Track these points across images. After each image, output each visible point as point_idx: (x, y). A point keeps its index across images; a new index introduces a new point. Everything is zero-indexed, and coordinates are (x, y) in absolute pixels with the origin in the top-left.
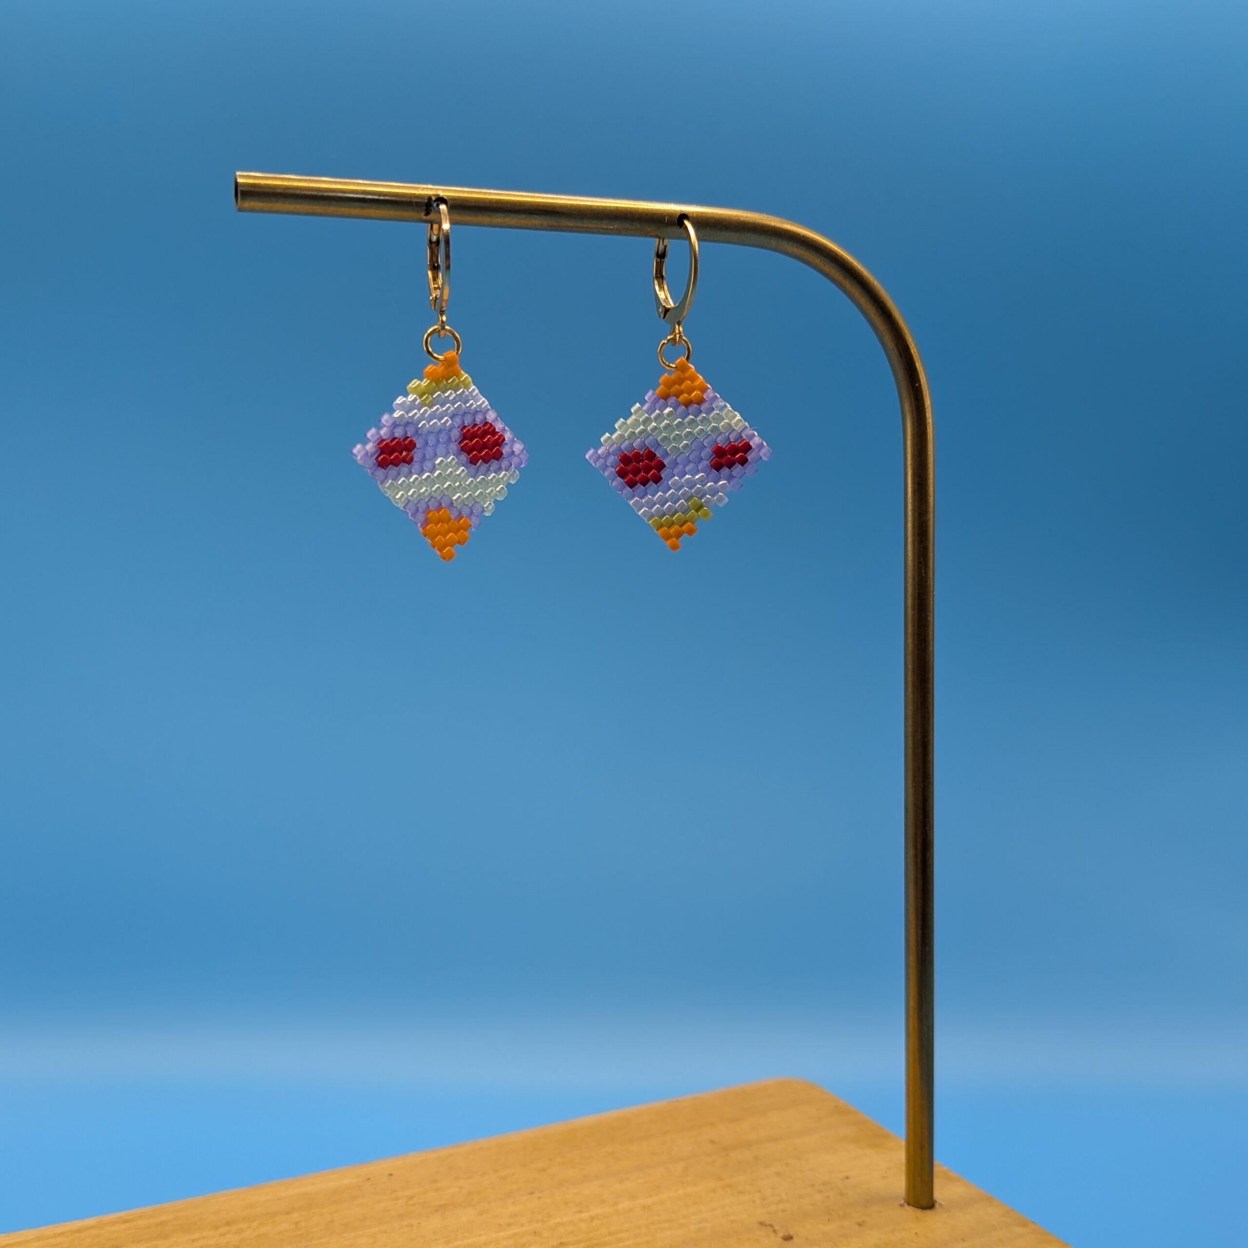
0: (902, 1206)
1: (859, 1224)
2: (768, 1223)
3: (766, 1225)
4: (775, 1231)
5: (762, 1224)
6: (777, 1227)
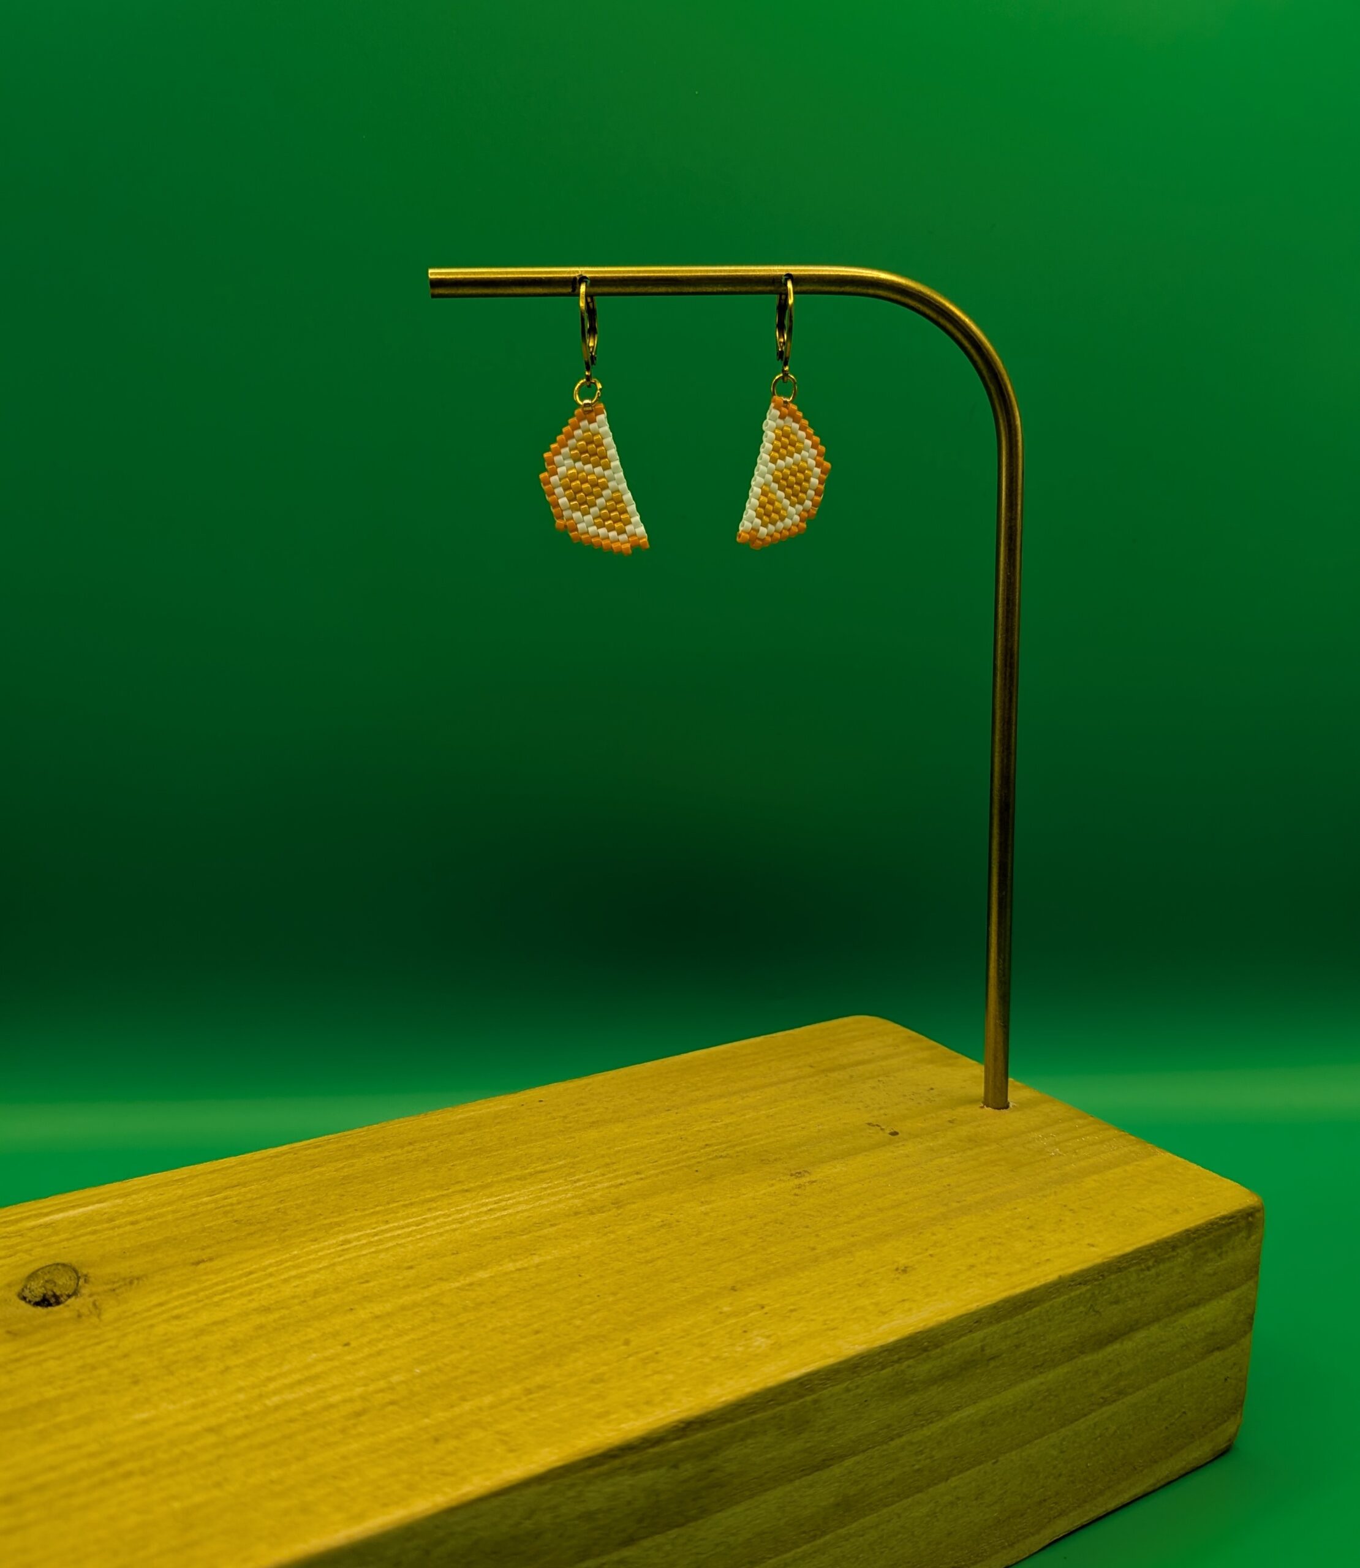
0: (982, 1107)
1: (950, 1122)
2: (875, 1124)
3: (874, 1126)
4: (882, 1129)
5: (869, 1124)
6: (883, 1127)
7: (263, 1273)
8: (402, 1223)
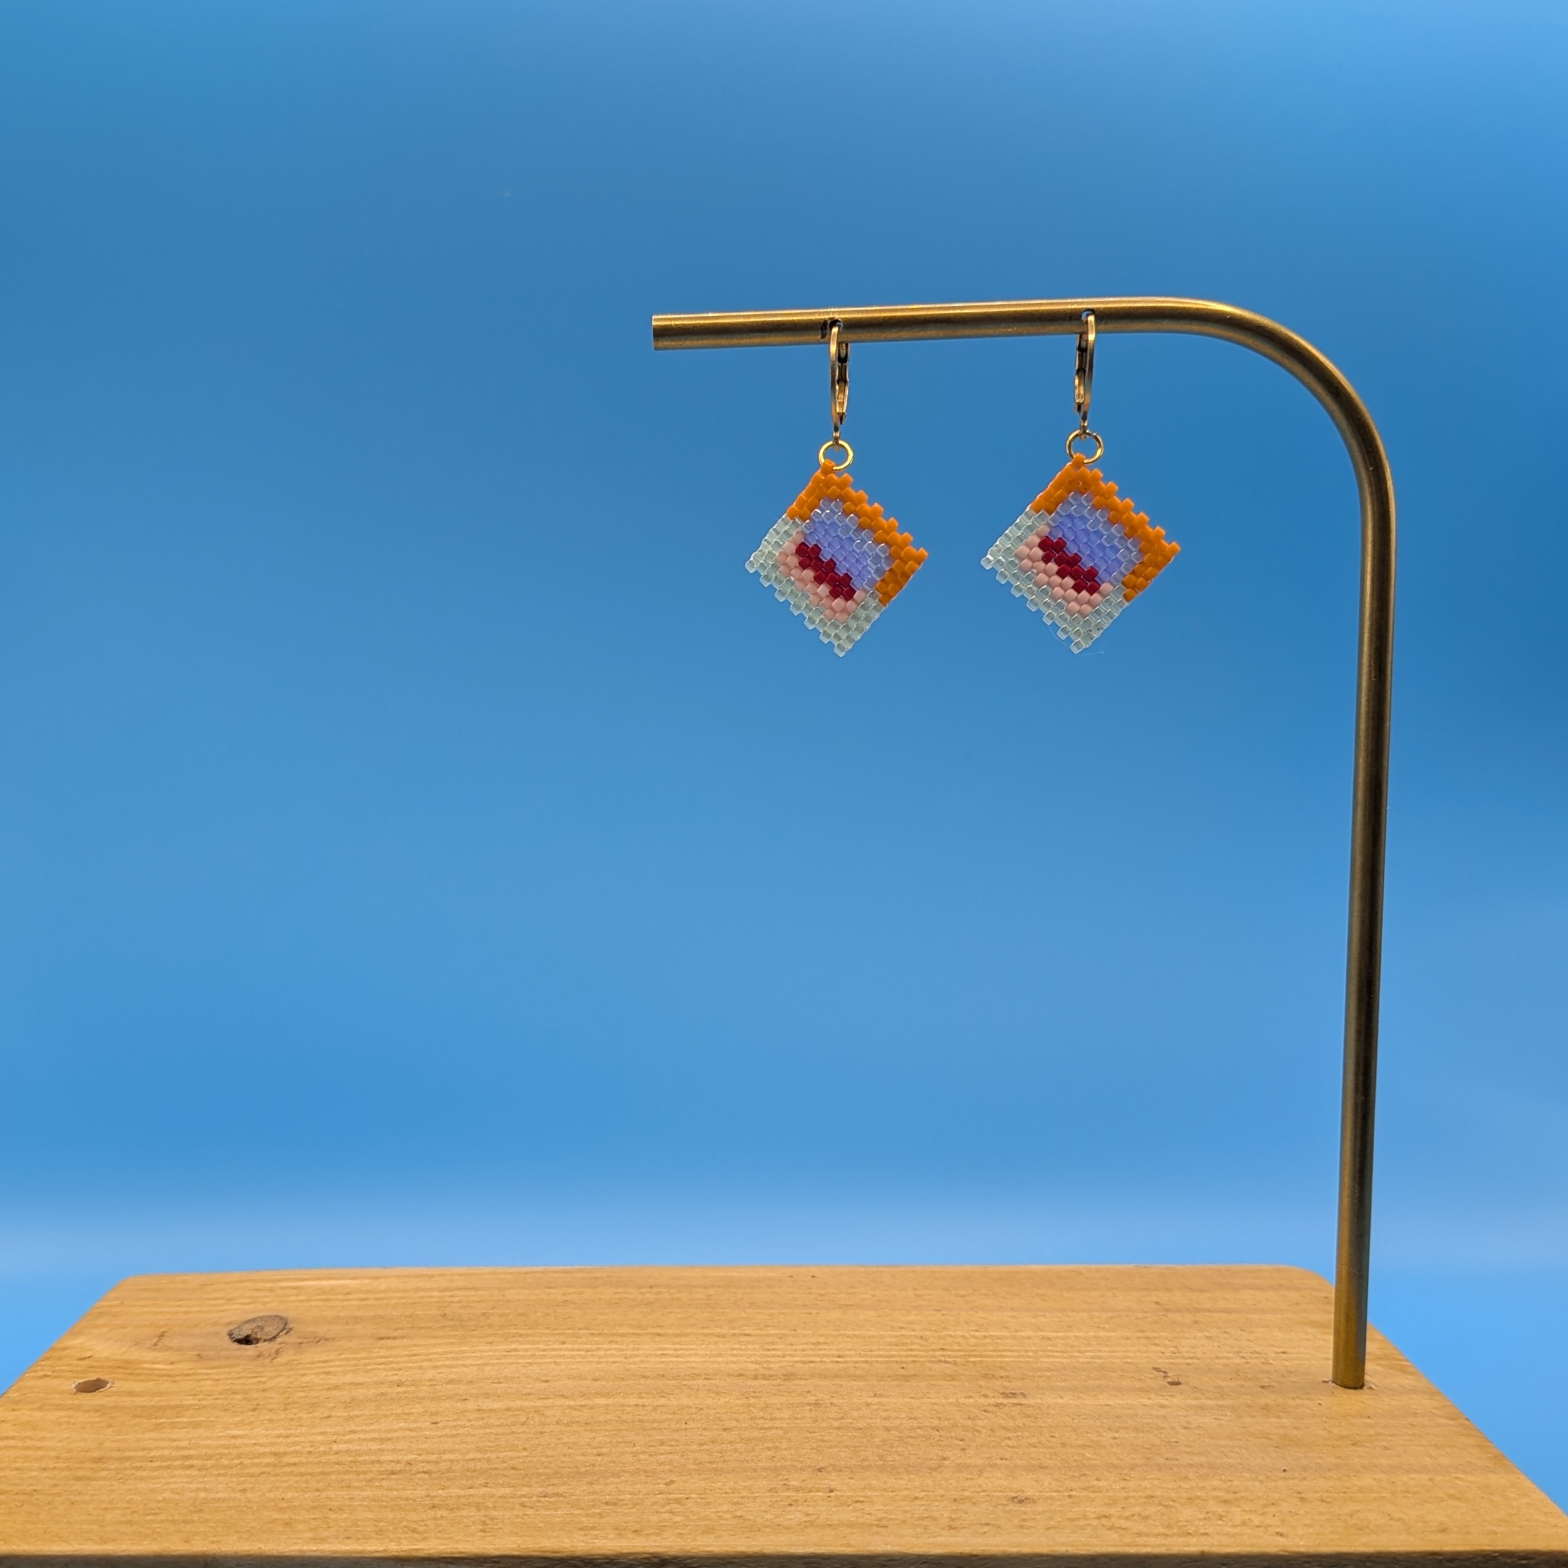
7: (424, 1357)
8: (576, 1347)
